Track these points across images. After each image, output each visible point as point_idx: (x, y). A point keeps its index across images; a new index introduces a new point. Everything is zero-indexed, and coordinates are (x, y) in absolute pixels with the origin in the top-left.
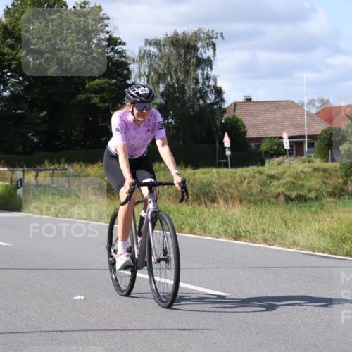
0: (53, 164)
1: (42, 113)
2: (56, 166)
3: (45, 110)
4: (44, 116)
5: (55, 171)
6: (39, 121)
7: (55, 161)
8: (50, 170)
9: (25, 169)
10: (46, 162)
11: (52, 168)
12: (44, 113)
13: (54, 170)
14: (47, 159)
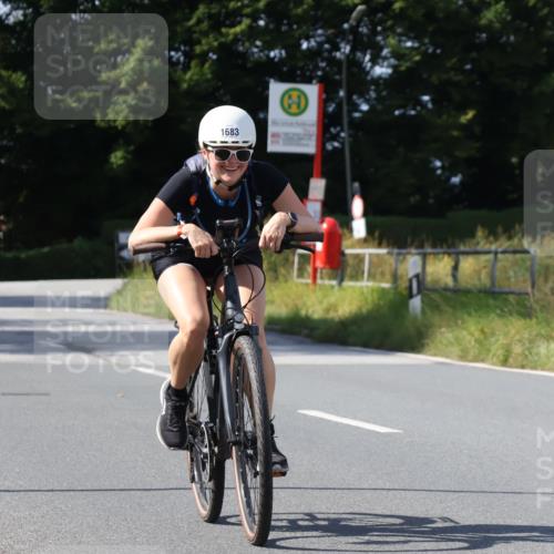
0: (496, 239)
1: (466, 114)
2: (503, 244)
3: (471, 108)
4: (470, 121)
5: (500, 256)
6: (455, 133)
7: (500, 230)
8: (488, 252)
9: (429, 250)
10: (480, 233)
11: (493, 247)
12: (470, 114)
13: (496, 253)
14: (483, 226)
